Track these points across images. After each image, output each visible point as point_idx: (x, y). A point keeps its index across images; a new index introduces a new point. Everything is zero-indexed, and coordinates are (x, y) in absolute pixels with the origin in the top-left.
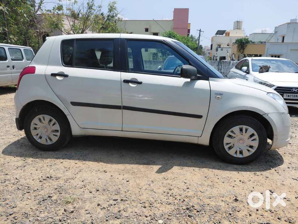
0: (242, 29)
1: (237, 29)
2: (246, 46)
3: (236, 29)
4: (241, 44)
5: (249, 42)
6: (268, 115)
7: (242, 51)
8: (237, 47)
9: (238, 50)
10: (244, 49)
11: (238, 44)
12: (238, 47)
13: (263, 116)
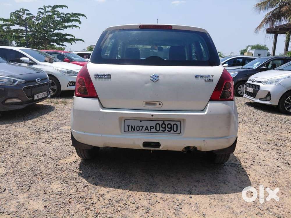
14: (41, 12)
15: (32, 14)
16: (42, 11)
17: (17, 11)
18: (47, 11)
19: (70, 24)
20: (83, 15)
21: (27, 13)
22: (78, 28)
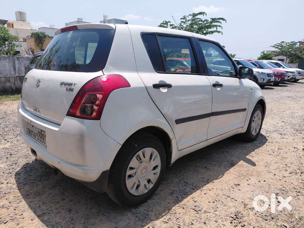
0: (27, 22)
1: (22, 21)
2: (44, 40)
3: (20, 20)
4: (38, 38)
5: (46, 36)
7: (40, 45)
8: (34, 41)
9: (36, 45)
10: (42, 44)
11: (35, 38)
12: (36, 41)
14: (183, 22)
15: (174, 25)
16: (184, 20)
17: (162, 23)
18: (187, 20)
19: (212, 30)
20: (223, 19)
21: (170, 24)
22: (221, 34)
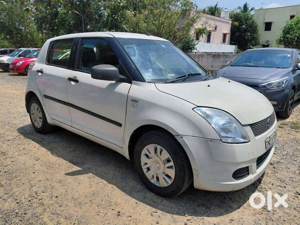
6: (182, 137)
13: (175, 137)
